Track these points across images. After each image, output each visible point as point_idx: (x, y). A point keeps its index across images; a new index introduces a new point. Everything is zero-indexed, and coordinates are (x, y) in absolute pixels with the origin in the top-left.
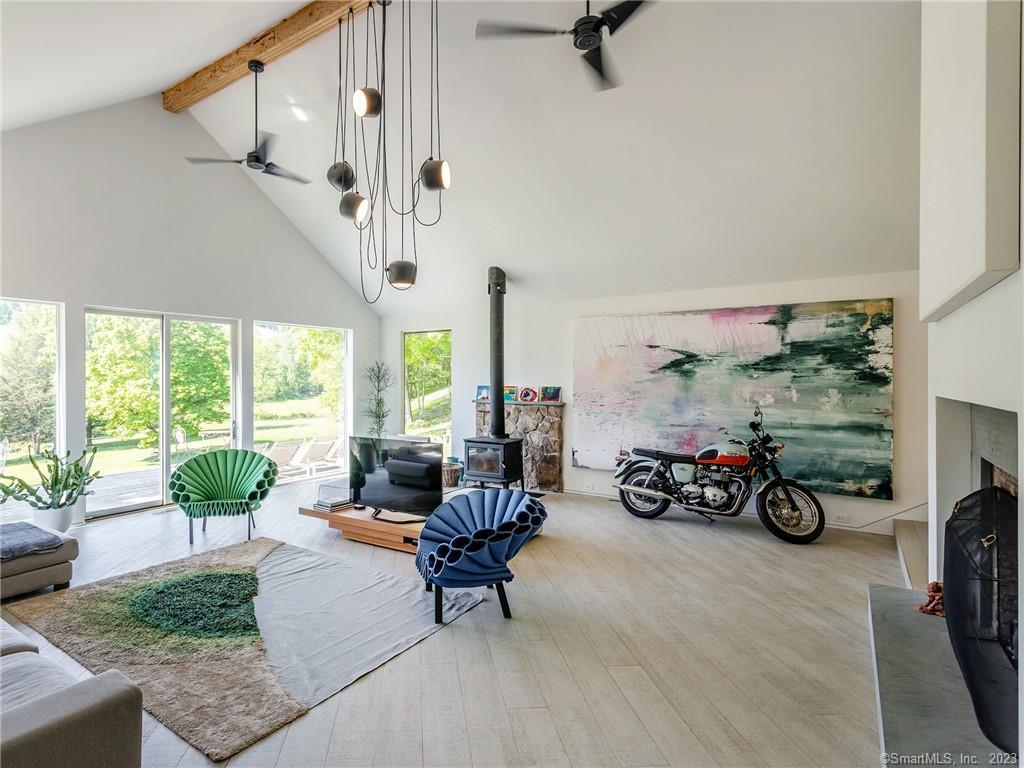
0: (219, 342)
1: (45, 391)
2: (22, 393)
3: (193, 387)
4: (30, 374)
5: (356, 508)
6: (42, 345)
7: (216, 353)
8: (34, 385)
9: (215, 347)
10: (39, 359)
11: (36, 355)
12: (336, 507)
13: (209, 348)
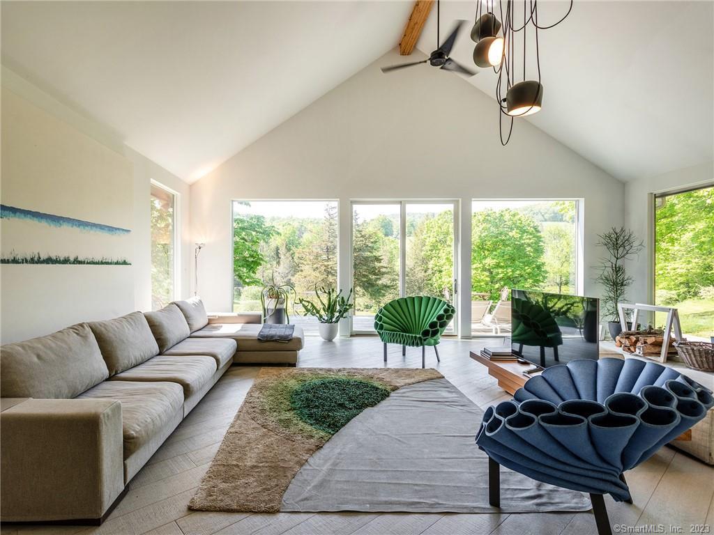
0: (531, 237)
1: (425, 272)
2: (414, 273)
3: (510, 270)
4: (418, 261)
5: (519, 362)
6: (424, 245)
7: (529, 245)
8: (420, 268)
9: (528, 241)
10: (423, 253)
11: (422, 251)
12: (497, 357)
13: (523, 242)
